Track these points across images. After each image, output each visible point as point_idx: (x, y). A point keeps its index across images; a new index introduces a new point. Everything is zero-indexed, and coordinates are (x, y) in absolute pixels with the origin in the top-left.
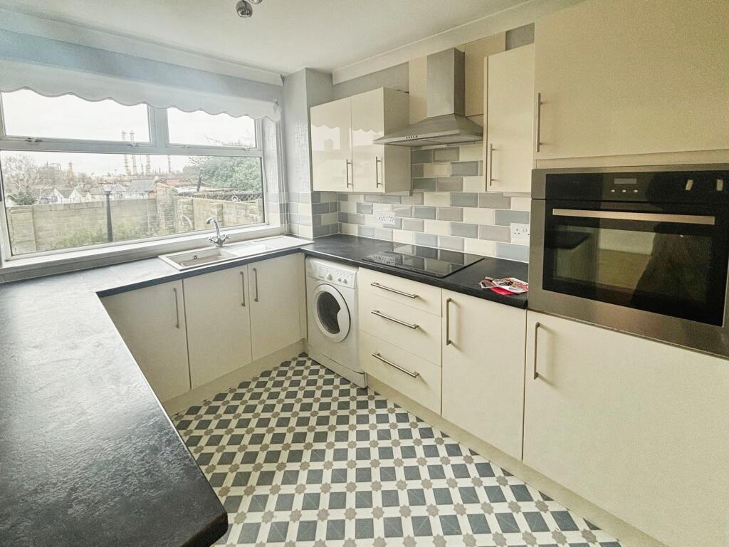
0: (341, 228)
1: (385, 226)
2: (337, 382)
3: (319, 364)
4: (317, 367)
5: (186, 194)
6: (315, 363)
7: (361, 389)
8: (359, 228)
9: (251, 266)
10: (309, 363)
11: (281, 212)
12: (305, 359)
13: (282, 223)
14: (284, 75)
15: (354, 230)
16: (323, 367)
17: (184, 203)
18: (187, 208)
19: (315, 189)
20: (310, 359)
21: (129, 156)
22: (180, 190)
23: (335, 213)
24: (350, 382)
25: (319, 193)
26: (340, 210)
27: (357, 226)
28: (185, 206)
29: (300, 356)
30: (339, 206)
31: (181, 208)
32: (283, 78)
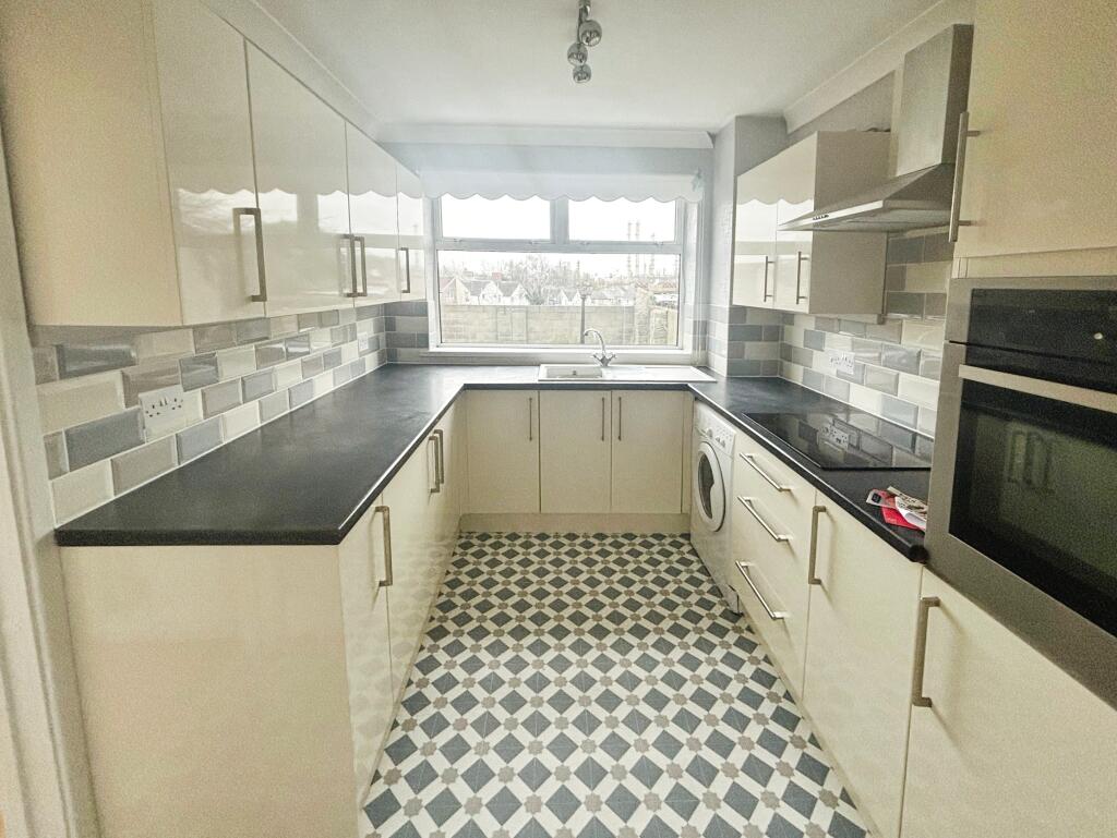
0: (782, 369)
1: (838, 374)
2: (706, 587)
3: (697, 555)
4: (693, 558)
5: (665, 304)
6: (694, 552)
7: (732, 612)
8: (805, 372)
9: (617, 393)
10: (686, 549)
11: (694, 333)
12: (686, 542)
13: (694, 348)
14: (712, 132)
15: (797, 376)
16: (700, 561)
17: (657, 315)
18: (660, 322)
19: (734, 303)
20: (690, 544)
21: (633, 256)
22: (660, 298)
23: (775, 343)
24: (722, 596)
25: (743, 309)
26: (782, 339)
27: (802, 367)
28: (658, 319)
29: (682, 536)
30: (783, 332)
31: (655, 322)
32: (713, 137)
